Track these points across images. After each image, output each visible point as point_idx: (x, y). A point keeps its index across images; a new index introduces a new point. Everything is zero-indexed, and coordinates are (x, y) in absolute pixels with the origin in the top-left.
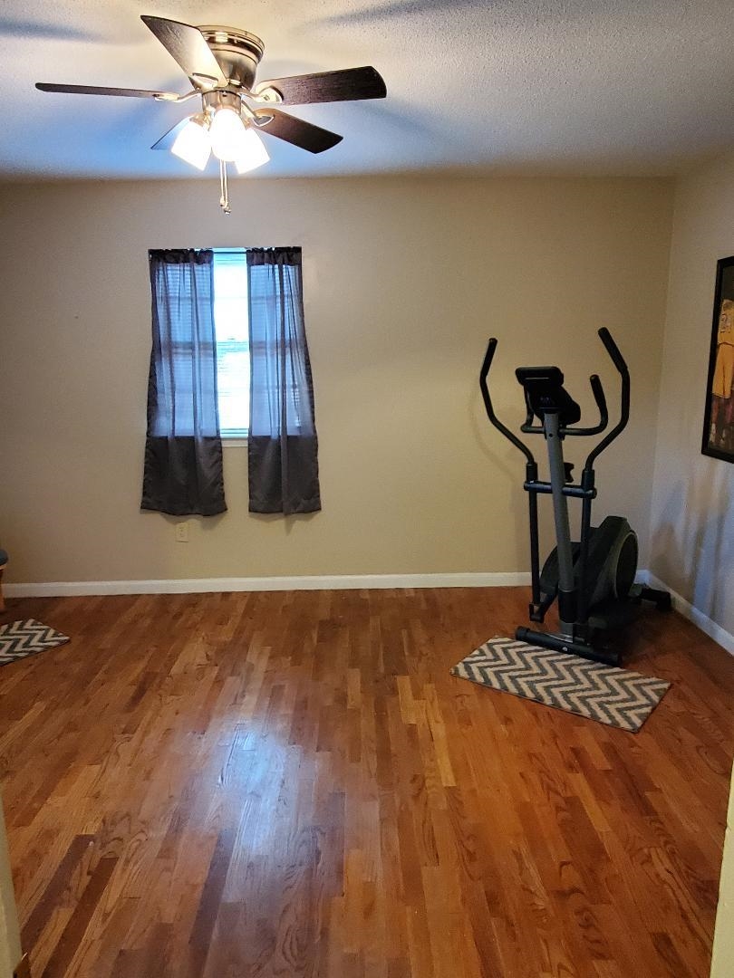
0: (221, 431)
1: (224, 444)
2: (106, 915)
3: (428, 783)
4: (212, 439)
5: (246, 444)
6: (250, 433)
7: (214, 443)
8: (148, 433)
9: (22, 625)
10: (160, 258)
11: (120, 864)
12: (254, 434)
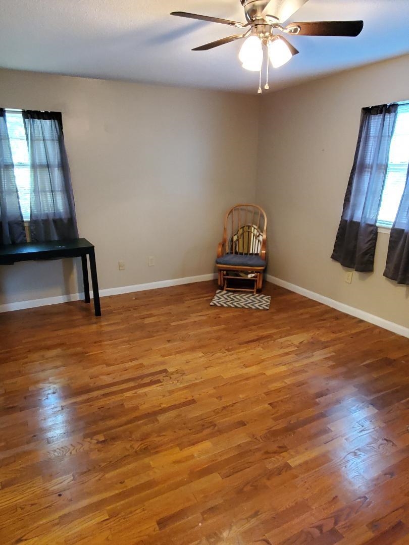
0: (378, 222)
1: (379, 230)
2: (136, 393)
3: (284, 454)
4: (372, 226)
5: (389, 232)
6: (394, 225)
7: (372, 228)
8: (342, 216)
9: (263, 297)
10: (368, 112)
11: (160, 384)
12: (395, 227)
